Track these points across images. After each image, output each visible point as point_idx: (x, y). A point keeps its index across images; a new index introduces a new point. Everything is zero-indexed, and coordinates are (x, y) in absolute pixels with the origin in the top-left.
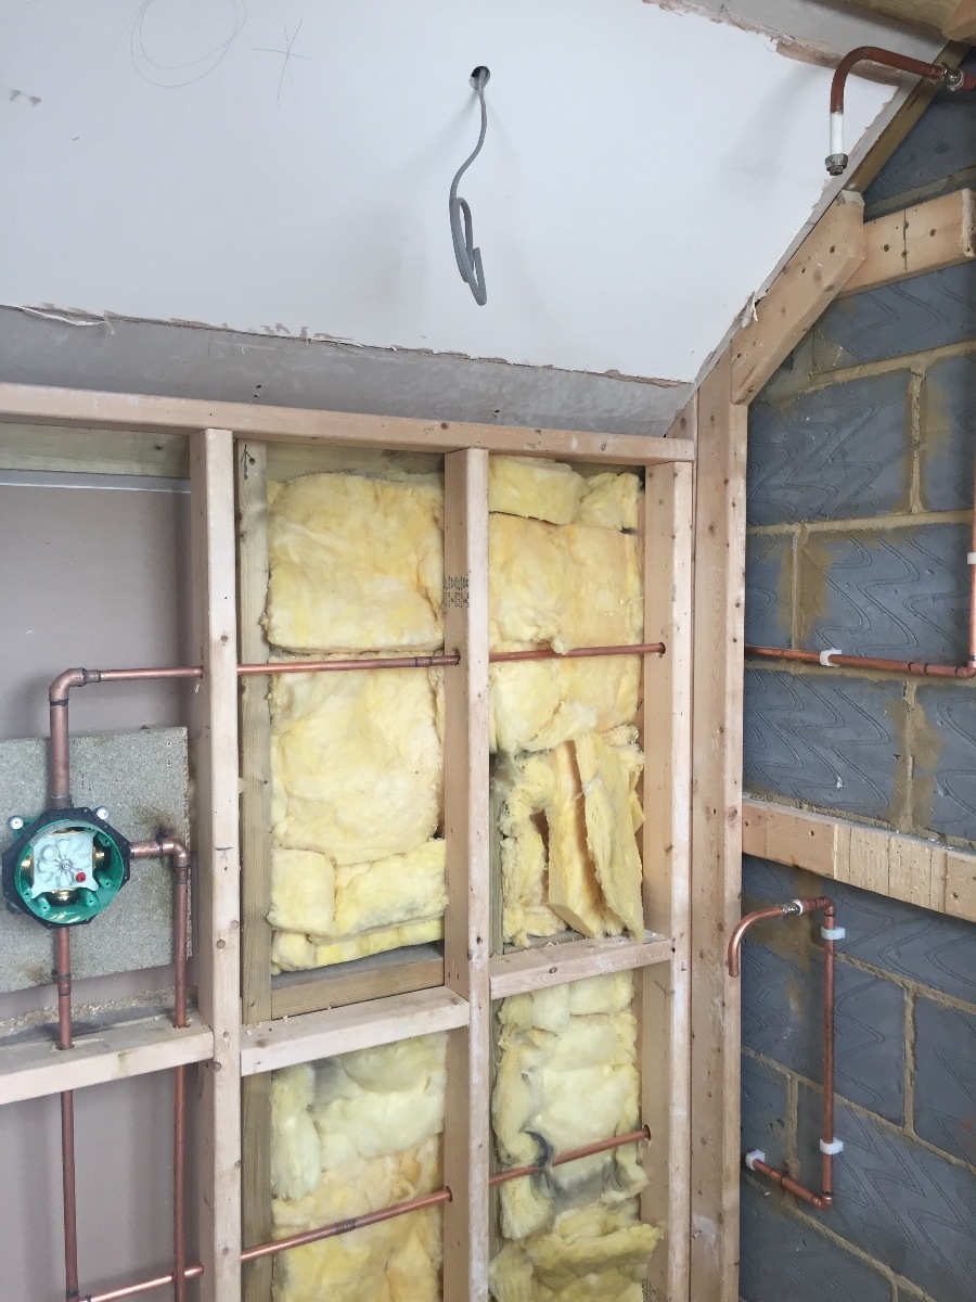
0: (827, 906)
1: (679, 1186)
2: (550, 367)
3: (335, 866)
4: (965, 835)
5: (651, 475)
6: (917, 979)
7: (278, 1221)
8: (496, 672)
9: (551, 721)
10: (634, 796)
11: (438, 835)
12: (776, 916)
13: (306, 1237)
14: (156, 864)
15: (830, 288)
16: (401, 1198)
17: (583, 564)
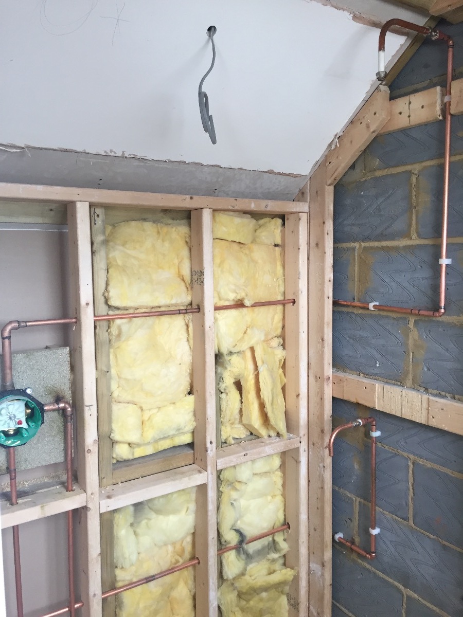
0: (373, 421)
1: (303, 550)
2: (241, 169)
3: (142, 410)
4: (437, 389)
5: (288, 219)
6: (414, 454)
7: (118, 579)
8: (217, 316)
9: (243, 337)
10: (281, 371)
11: (190, 393)
12: (350, 427)
13: (132, 585)
14: (56, 414)
15: (374, 132)
16: (175, 564)
17: (256, 262)
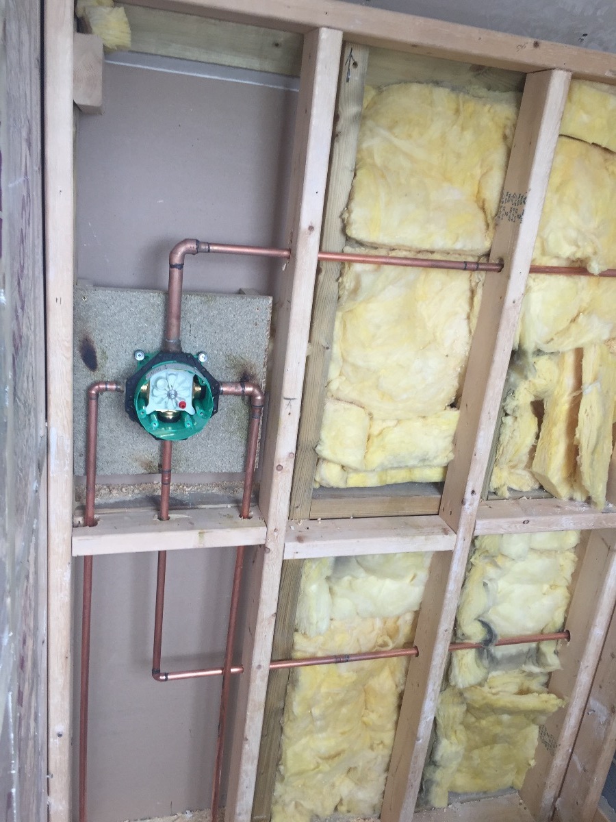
1: (584, 677)
3: (371, 418)
7: (297, 647)
9: (568, 329)
11: (453, 405)
13: (313, 660)
16: (382, 646)
